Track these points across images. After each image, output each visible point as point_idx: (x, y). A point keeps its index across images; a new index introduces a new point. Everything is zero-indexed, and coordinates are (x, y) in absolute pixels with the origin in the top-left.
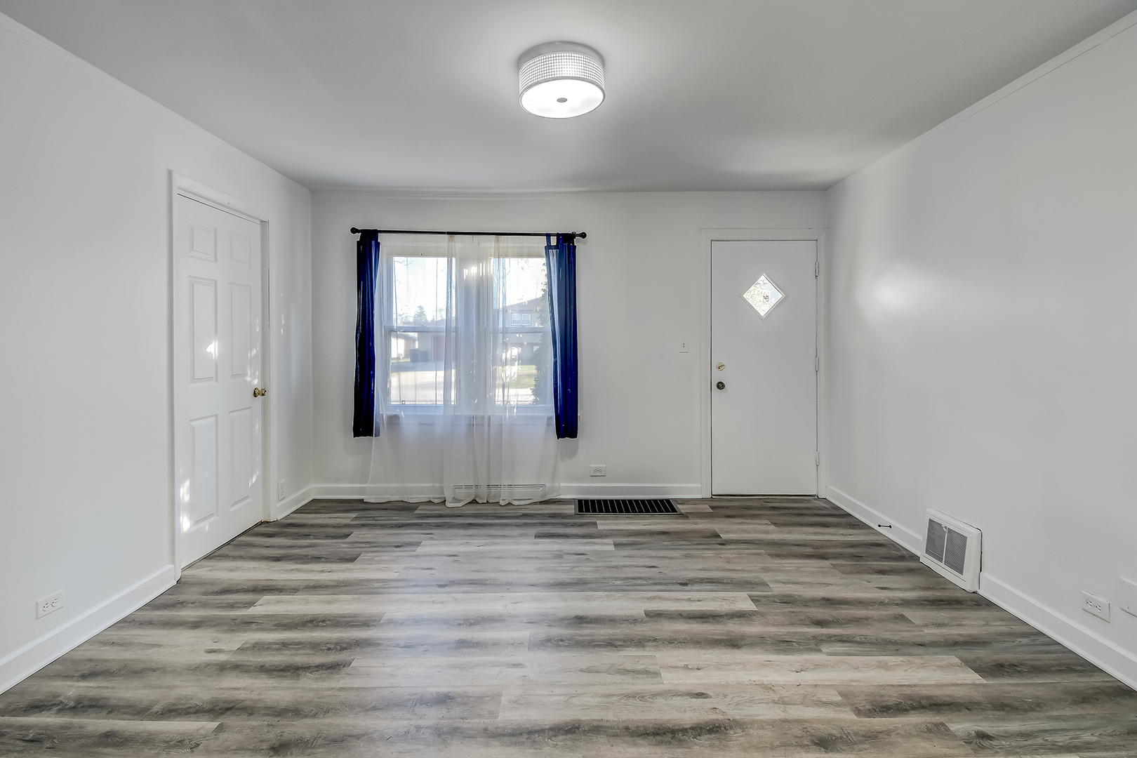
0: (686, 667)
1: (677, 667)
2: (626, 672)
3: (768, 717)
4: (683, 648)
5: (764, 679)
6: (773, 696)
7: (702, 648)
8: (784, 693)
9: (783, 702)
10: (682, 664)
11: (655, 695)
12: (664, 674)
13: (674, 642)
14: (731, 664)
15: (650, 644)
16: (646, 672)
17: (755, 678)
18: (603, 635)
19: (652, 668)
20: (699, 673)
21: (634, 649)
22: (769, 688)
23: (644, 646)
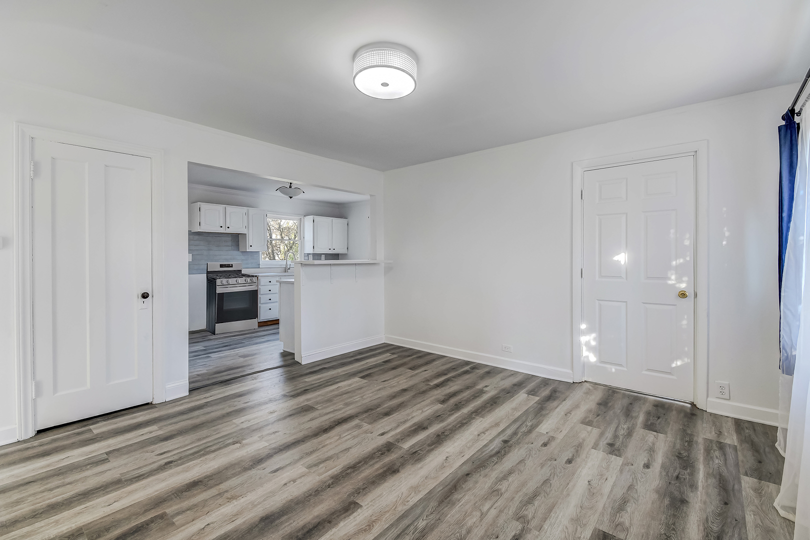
0: (294, 481)
1: (300, 477)
2: (328, 459)
3: (230, 481)
4: (306, 492)
5: (236, 503)
6: (228, 495)
7: (291, 501)
8: (220, 501)
9: (220, 495)
10: (298, 481)
11: (302, 458)
12: (305, 470)
13: (315, 493)
14: (264, 500)
15: (330, 482)
16: (316, 465)
17: (242, 500)
18: (365, 469)
19: (314, 469)
20: (283, 482)
21: (336, 473)
22: (230, 499)
23: (332, 478)
